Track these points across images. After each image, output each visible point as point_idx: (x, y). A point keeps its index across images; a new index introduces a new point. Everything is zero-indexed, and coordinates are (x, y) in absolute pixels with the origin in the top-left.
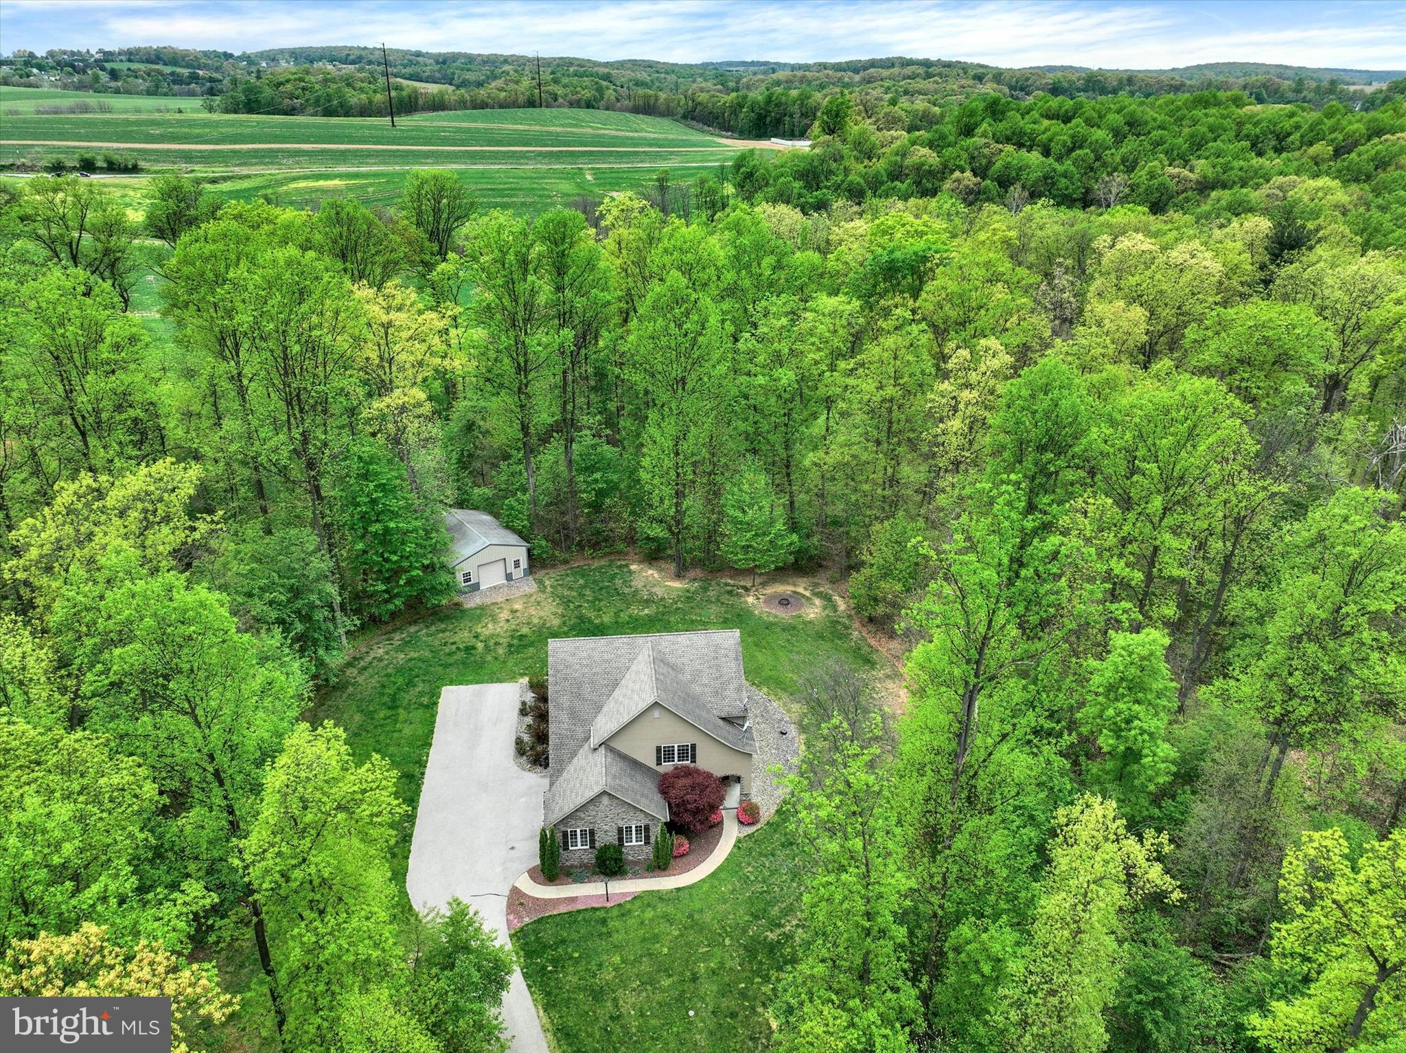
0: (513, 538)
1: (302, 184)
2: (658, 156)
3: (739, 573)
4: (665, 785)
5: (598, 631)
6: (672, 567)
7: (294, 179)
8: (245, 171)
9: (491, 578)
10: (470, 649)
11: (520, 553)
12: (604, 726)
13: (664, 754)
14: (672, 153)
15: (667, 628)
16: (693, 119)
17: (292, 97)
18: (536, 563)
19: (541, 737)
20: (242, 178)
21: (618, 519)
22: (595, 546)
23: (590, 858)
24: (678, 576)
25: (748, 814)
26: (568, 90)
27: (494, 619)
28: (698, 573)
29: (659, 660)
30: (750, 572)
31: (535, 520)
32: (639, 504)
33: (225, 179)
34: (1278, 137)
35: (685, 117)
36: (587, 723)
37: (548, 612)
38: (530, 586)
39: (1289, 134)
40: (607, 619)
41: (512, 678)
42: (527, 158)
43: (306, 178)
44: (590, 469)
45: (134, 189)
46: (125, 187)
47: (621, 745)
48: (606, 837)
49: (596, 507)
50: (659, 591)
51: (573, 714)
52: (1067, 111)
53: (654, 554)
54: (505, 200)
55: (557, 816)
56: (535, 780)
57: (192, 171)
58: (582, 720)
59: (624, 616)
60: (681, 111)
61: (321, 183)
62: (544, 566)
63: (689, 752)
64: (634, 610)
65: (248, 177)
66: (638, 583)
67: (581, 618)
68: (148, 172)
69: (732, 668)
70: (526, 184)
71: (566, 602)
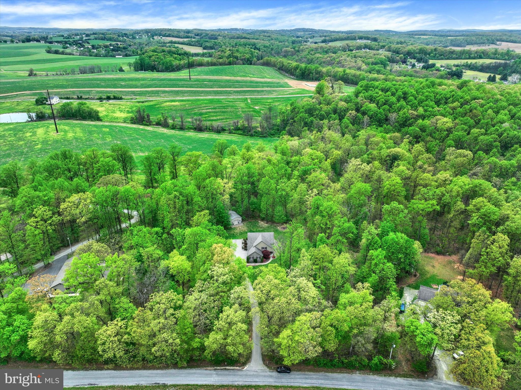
0: (239, 216)
1: (168, 104)
2: (269, 92)
3: (277, 223)
4: (263, 252)
5: (253, 232)
6: (266, 222)
7: (166, 102)
8: (151, 99)
9: (236, 223)
10: (233, 234)
11: (240, 219)
12: (255, 244)
13: (263, 248)
14: (274, 91)
15: (264, 232)
16: (282, 70)
17: (154, 61)
18: (243, 220)
19: (246, 247)
20: (150, 101)
21: (257, 213)
22: (253, 218)
23: (253, 261)
24: (267, 223)
25: (274, 257)
26: (242, 55)
27: (237, 230)
28: (270, 223)
29: (262, 236)
30: (279, 223)
31: (243, 213)
32: (260, 211)
33: (146, 101)
34: (446, 99)
35: (279, 69)
36: (253, 244)
37: (245, 229)
38: (242, 224)
39: (449, 98)
40: (255, 230)
41: (241, 239)
42: (231, 93)
43: (169, 101)
44: (253, 204)
45: (122, 105)
46: (119, 105)
47: (257, 247)
48: (255, 258)
49: (253, 211)
50: (263, 226)
51: (251, 243)
52: (387, 88)
53: (263, 220)
54: (225, 110)
55: (249, 255)
56: (245, 252)
57: (136, 99)
58: (252, 243)
59: (257, 230)
60: (278, 66)
61: (173, 103)
62: (244, 221)
63: (266, 248)
64: (259, 229)
65: (152, 101)
66: (260, 224)
67: (251, 230)
68: (124, 99)
69: (272, 237)
70: (231, 104)
71: (248, 227)
